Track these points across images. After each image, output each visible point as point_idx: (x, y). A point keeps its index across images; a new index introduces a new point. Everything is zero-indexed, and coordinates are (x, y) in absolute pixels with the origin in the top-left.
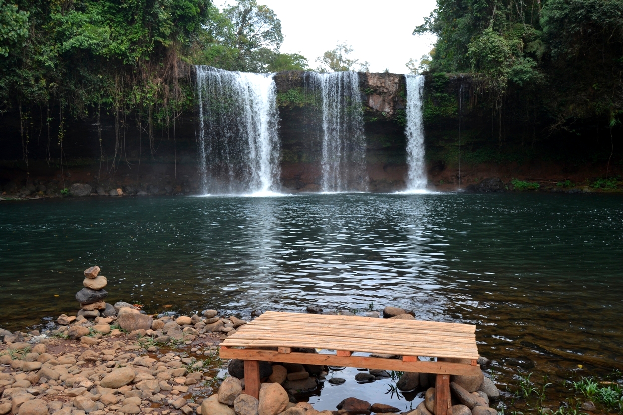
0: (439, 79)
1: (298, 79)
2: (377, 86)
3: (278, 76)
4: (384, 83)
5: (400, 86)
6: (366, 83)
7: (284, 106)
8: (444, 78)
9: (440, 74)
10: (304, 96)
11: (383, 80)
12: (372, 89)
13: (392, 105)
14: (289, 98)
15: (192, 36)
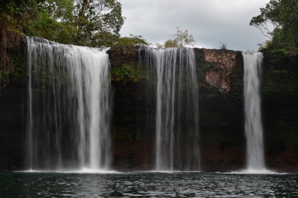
0: (278, 56)
1: (132, 54)
2: (214, 62)
3: (112, 51)
4: (221, 59)
5: (237, 63)
6: (202, 59)
7: (117, 81)
8: (283, 55)
9: (279, 50)
10: (138, 71)
11: (220, 57)
12: (208, 66)
13: (229, 82)
14: (123, 72)
15: (23, 5)
